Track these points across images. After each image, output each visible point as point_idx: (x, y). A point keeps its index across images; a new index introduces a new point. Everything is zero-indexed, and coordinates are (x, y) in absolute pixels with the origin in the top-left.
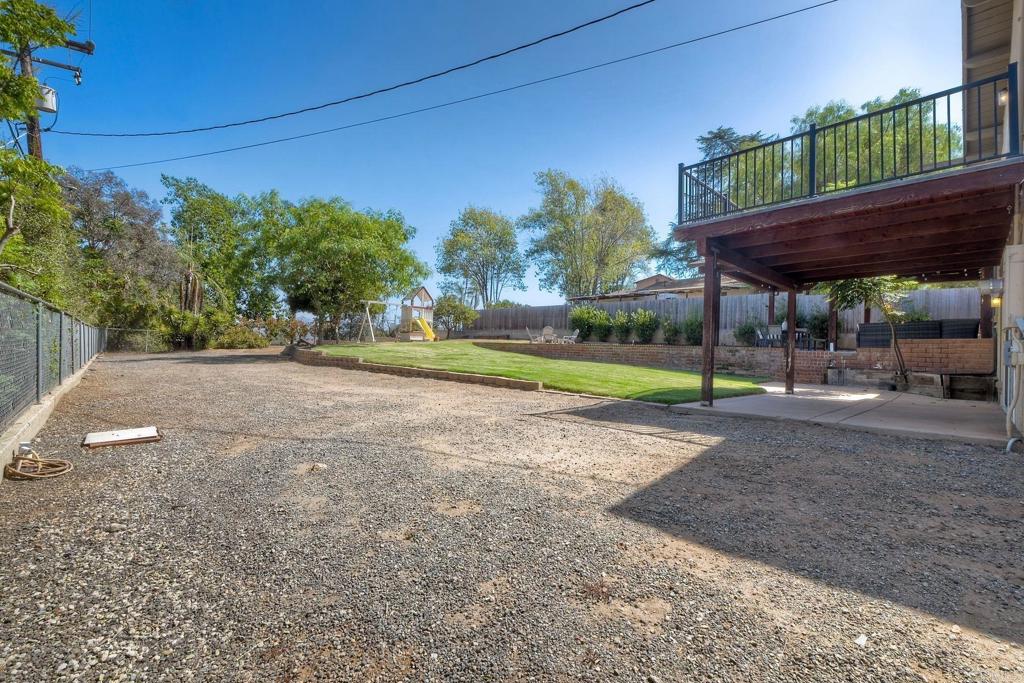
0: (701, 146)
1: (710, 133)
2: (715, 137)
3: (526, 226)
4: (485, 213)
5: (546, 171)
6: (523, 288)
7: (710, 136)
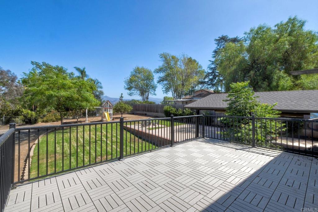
0: (216, 42)
1: (219, 37)
2: (221, 39)
3: (157, 72)
4: (143, 68)
5: (162, 53)
6: (155, 94)
7: (219, 39)
